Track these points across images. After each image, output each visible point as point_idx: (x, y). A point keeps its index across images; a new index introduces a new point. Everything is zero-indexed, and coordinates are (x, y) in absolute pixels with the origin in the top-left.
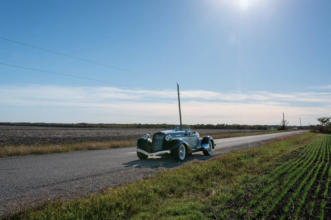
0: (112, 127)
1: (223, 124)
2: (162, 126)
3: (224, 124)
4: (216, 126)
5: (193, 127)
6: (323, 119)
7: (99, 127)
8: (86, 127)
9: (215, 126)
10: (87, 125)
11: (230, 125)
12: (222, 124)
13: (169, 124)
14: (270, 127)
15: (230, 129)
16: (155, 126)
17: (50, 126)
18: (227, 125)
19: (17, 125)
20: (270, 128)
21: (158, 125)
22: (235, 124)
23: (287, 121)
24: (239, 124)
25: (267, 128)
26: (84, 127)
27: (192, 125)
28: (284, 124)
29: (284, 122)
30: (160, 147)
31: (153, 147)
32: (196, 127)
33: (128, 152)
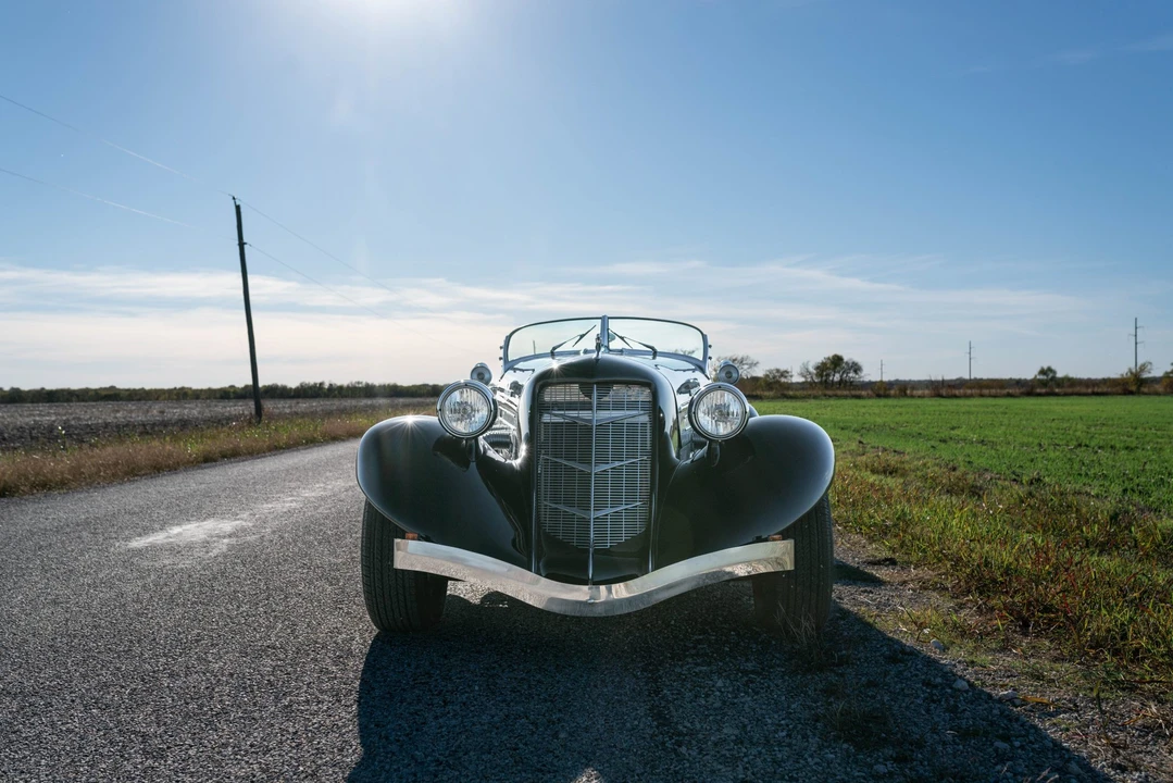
1: (318, 381)
2: (104, 393)
3: (321, 384)
4: (297, 390)
5: (218, 395)
9: (291, 389)
11: (341, 388)
12: (315, 384)
13: (127, 387)
15: (343, 397)
18: (331, 385)
22: (359, 383)
24: (370, 382)
27: (214, 387)
30: (638, 503)
31: (562, 507)
32: (226, 394)
33: (128, 539)
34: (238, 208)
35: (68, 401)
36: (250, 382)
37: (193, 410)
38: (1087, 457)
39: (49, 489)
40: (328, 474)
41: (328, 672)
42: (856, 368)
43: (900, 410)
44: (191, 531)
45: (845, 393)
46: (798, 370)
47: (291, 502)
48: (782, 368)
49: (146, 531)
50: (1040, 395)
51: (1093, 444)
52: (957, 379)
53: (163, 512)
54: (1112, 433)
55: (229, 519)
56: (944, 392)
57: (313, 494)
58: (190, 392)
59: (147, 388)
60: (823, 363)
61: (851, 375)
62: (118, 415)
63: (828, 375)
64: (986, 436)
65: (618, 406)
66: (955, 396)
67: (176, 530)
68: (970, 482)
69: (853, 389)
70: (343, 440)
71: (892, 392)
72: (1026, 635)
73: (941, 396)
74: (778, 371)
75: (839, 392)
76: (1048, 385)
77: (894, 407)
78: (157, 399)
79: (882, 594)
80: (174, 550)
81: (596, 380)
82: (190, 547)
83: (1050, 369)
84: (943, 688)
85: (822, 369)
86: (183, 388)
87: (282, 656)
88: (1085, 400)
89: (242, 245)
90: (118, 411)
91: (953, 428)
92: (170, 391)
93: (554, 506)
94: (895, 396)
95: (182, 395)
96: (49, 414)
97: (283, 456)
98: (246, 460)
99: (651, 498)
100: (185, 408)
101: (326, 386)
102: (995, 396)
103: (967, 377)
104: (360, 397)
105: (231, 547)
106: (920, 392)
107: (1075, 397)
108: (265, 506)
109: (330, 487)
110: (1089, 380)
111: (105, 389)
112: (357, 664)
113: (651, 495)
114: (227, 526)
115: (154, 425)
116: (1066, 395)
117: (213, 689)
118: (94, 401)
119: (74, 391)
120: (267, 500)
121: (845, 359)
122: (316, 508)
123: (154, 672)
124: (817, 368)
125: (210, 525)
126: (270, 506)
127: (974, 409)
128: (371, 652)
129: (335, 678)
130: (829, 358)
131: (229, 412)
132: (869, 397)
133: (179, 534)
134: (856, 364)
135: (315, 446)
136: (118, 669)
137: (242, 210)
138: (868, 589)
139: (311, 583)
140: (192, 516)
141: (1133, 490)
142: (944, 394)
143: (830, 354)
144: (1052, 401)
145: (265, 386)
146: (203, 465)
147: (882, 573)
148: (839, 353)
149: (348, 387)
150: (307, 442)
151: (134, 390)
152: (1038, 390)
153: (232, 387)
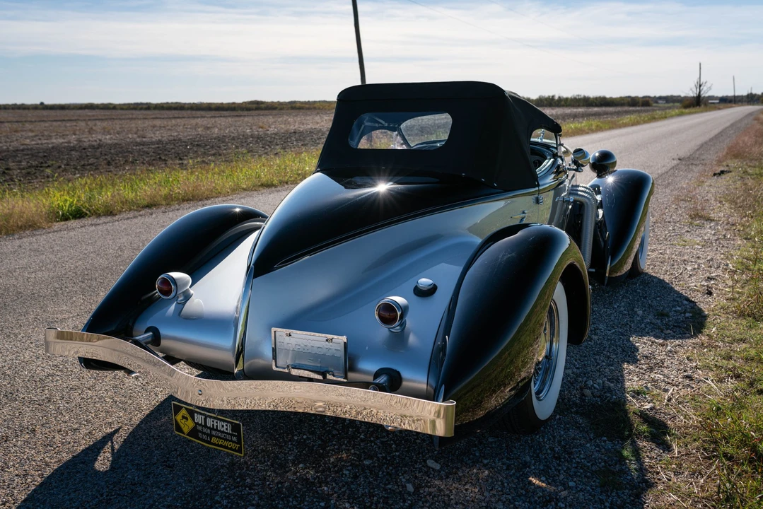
0: (315, 108)
7: (288, 109)
8: (261, 109)
10: (263, 106)
11: (567, 99)
14: (657, 99)
17: (188, 109)
18: (559, 97)
19: (122, 109)
20: (657, 102)
23: (708, 85)
25: (651, 102)
26: (257, 109)
28: (700, 92)
29: (700, 86)
101: (556, 98)
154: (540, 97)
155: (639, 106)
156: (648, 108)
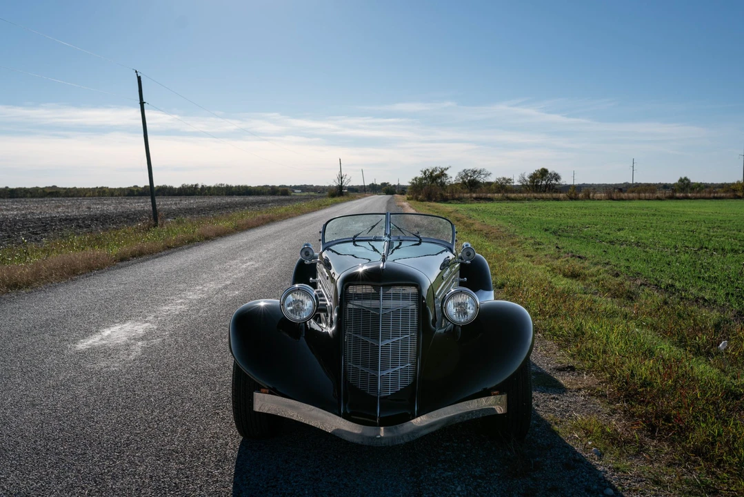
1: (194, 184)
2: (49, 191)
3: (196, 185)
4: (180, 189)
5: (126, 193)
6: (433, 171)
9: (176, 188)
11: (209, 188)
12: (192, 185)
13: (64, 187)
14: (293, 189)
15: (211, 195)
16: (31, 193)
18: (203, 186)
20: (293, 192)
21: (37, 189)
22: (221, 185)
23: (348, 177)
24: (229, 184)
25: (289, 191)
27: (123, 187)
28: (342, 183)
29: (342, 178)
30: (409, 364)
31: (360, 368)
32: (132, 193)
33: (75, 341)
34: (139, 78)
35: (24, 196)
36: (148, 184)
37: (110, 207)
38: (705, 260)
39: (19, 289)
40: (205, 276)
41: (213, 476)
42: (557, 177)
43: (585, 211)
44: (116, 333)
45: (549, 195)
46: (518, 179)
47: (181, 304)
48: (507, 177)
49: (88, 333)
50: (678, 198)
51: (710, 247)
52: (624, 183)
53: (97, 315)
54: (724, 236)
55: (141, 321)
56: (614, 196)
57: (195, 297)
58: (107, 191)
59: (78, 187)
60: (534, 174)
61: (554, 182)
62: (60, 210)
63: (538, 182)
64: (640, 238)
65: (396, 297)
66: (622, 199)
67: (107, 332)
68: (627, 288)
69: (555, 192)
70: (213, 240)
71: (580, 195)
72: (653, 438)
73: (612, 199)
74: (504, 179)
75: (544, 195)
76: (684, 190)
77: (581, 208)
78: (85, 196)
79: (565, 400)
80: (106, 352)
81: (382, 284)
82: (116, 349)
83: (686, 179)
84: (598, 493)
85: (534, 177)
86: (102, 188)
87: (182, 460)
88: (708, 203)
89: (142, 103)
90: (59, 207)
91: (619, 230)
92: (94, 190)
93: (355, 366)
94: (582, 199)
95: (101, 193)
96: (12, 209)
97: (173, 256)
98: (148, 260)
99: (417, 361)
100: (104, 204)
101: (200, 186)
102: (649, 199)
103: (631, 182)
104: (222, 195)
105: (144, 350)
106: (598, 195)
107: (702, 200)
108: (164, 308)
109: (206, 289)
110: (712, 184)
111: (49, 187)
112: (230, 468)
113: (417, 359)
114: (140, 328)
115: (84, 219)
116: (696, 198)
117: (140, 491)
118: (42, 197)
119: (29, 189)
120: (165, 302)
121: (550, 171)
122: (198, 311)
123: (102, 474)
124: (531, 177)
125: (128, 326)
126: (167, 308)
127: (633, 211)
128: (239, 456)
129: (217, 481)
130: (538, 171)
131: (134, 208)
132: (565, 199)
133: (109, 336)
134: (557, 175)
135: (195, 246)
136: (79, 471)
137: (142, 80)
138: (556, 396)
139: (198, 388)
140: (117, 318)
141: (732, 294)
142: (615, 198)
143: (540, 168)
144: (687, 203)
145: (158, 186)
146: (120, 264)
147: (564, 379)
148: (546, 168)
149: (214, 187)
150: (189, 242)
151: (69, 188)
152: (678, 195)
153: (136, 186)
154: (183, 185)
155: (278, 195)
156: (287, 197)
